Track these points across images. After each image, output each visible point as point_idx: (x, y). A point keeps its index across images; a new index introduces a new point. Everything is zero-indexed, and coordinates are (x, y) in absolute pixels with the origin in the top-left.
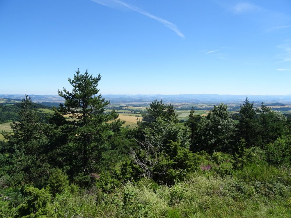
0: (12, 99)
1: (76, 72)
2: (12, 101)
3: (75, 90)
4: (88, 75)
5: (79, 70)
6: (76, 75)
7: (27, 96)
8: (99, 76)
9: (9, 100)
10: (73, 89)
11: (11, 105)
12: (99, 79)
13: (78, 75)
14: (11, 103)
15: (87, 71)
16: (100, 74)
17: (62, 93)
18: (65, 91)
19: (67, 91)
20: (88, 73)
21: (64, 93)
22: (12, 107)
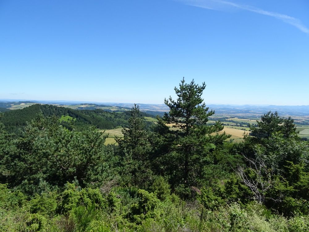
0: (122, 107)
1: (181, 81)
2: (123, 109)
3: (179, 100)
4: (194, 84)
5: (184, 79)
6: (181, 84)
7: (135, 105)
8: (204, 85)
9: (120, 108)
10: (177, 98)
11: (121, 112)
12: (203, 88)
13: (183, 84)
14: (121, 111)
15: (193, 81)
16: (204, 82)
17: (168, 102)
18: (171, 99)
19: (172, 100)
20: (193, 83)
21: (169, 102)
22: (122, 114)
